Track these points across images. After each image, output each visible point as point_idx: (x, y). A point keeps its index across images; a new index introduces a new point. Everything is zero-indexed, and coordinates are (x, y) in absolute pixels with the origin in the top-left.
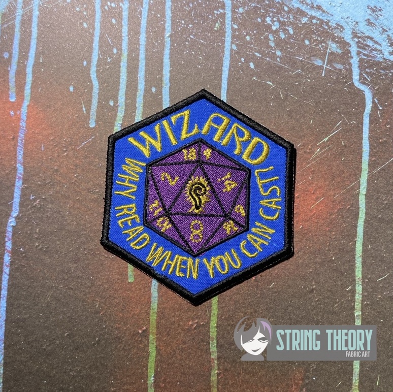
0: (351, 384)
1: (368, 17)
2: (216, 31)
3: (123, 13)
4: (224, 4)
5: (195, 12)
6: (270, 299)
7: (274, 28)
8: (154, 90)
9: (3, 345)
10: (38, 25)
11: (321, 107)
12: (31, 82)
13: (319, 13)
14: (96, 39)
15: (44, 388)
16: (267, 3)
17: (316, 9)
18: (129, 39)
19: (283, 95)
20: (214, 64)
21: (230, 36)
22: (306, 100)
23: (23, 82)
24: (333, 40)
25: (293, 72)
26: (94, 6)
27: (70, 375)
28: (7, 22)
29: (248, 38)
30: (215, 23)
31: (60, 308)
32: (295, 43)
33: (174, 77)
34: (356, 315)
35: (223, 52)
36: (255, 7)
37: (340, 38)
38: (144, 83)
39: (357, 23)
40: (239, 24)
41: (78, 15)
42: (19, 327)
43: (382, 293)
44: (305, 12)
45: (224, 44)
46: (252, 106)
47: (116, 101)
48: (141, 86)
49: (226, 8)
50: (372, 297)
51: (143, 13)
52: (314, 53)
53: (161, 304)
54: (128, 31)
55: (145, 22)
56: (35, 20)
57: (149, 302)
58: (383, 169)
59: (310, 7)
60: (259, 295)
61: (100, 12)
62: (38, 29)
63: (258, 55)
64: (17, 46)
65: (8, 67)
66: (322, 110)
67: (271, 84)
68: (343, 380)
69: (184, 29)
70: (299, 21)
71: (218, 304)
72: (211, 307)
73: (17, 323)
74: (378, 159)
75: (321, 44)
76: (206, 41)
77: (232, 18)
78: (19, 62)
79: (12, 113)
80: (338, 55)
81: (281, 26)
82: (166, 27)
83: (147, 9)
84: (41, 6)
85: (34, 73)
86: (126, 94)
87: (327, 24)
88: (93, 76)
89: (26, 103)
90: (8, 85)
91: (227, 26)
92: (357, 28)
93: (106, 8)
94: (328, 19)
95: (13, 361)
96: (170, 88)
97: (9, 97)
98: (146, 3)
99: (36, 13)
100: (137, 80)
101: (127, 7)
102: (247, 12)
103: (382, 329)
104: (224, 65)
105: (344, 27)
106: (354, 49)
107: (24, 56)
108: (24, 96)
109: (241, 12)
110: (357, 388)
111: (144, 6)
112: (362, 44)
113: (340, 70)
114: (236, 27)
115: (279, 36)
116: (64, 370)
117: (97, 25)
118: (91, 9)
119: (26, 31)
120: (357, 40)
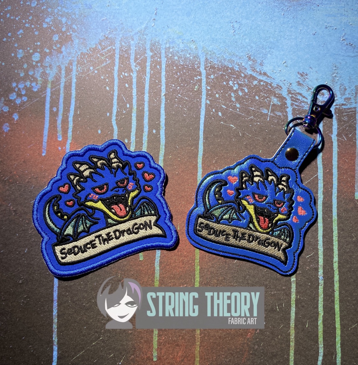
0: (289, 327)
1: (299, 80)
2: (196, 91)
3: (133, 80)
4: (201, 72)
5: (181, 78)
6: (234, 270)
7: (235, 88)
8: (154, 131)
9: (57, 303)
10: (76, 88)
11: (267, 141)
12: (72, 127)
13: (265, 78)
14: (115, 98)
15: (84, 331)
16: (230, 71)
17: (263, 75)
18: (137, 97)
19: (241, 134)
20: (195, 113)
21: (205, 94)
22: (257, 137)
23: (66, 127)
24: (275, 96)
25: (248, 118)
26: (113, 76)
27: (101, 323)
28: (55, 87)
29: (217, 96)
30: (195, 86)
31: (94, 278)
32: (248, 98)
33: (167, 122)
34: (292, 280)
35: (201, 105)
36: (222, 74)
37: (279, 94)
38: (148, 127)
39: (291, 84)
40: (211, 86)
41: (102, 81)
42: (67, 291)
43: (309, 266)
44: (256, 77)
45: (201, 100)
46: (220, 141)
47: (129, 139)
48: (146, 129)
49: (202, 75)
50: (303, 268)
51: (146, 79)
52: (262, 105)
53: (162, 275)
54: (137, 92)
55: (148, 86)
56: (74, 85)
57: (154, 273)
58: (309, 183)
59: (259, 73)
60: (227, 268)
61: (117, 79)
62: (76, 92)
63: (224, 107)
64: (62, 103)
65: (56, 117)
66: (267, 143)
67: (233, 126)
68: (284, 324)
69: (174, 90)
70: (252, 83)
71: (200, 274)
72: (195, 276)
73: (66, 289)
74: (305, 176)
75: (266, 99)
76: (189, 98)
77: (207, 82)
78: (63, 114)
79: (60, 148)
80: (278, 106)
81: (240, 87)
82: (162, 89)
83: (149, 77)
84: (77, 76)
85: (74, 121)
86: (136, 134)
87: (271, 85)
88: (114, 123)
89: (69, 141)
90: (57, 129)
91: (203, 88)
92: (291, 88)
93: (122, 76)
94: (271, 81)
95: (63, 314)
96: (165, 130)
97: (57, 137)
98: (148, 73)
99: (74, 80)
100: (143, 125)
101: (135, 76)
102: (216, 78)
103: (309, 290)
104: (201, 114)
105: (282, 87)
106: (289, 102)
107: (67, 110)
108: (67, 136)
109: (213, 78)
110: (293, 329)
111: (147, 75)
112: (294, 98)
113: (280, 116)
114: (209, 88)
115: (238, 94)
116: (98, 320)
117: (116, 88)
118: (111, 78)
119: (67, 93)
120: (291, 96)
